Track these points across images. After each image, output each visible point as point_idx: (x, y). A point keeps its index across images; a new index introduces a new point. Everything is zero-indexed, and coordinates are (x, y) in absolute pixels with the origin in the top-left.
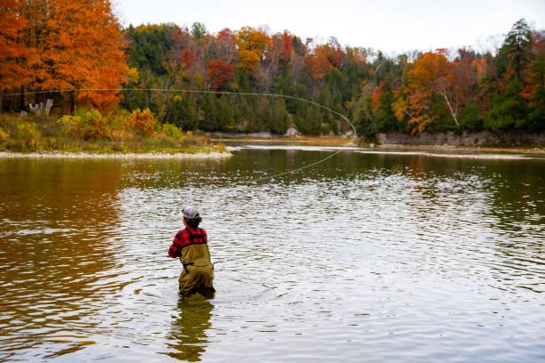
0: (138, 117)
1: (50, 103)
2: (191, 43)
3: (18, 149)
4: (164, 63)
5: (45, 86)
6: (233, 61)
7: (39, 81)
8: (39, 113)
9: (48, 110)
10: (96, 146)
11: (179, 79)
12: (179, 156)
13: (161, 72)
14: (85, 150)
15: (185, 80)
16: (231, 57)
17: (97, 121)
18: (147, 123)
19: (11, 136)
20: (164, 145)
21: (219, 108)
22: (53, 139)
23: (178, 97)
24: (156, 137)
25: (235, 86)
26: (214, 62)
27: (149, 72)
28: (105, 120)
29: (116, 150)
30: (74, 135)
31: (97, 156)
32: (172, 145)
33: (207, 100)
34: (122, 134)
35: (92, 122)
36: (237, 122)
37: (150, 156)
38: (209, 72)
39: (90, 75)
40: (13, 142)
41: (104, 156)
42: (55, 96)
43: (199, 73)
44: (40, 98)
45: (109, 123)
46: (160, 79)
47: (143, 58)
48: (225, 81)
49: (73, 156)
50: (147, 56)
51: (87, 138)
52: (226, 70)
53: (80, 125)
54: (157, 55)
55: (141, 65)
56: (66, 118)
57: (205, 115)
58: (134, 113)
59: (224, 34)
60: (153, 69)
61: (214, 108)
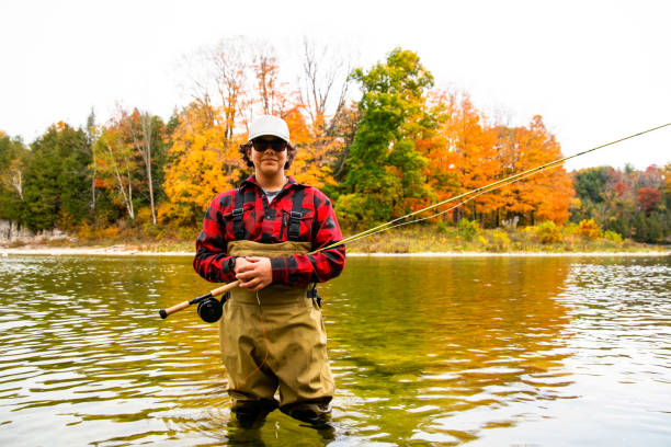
0: (585, 227)
1: (516, 219)
2: (623, 178)
3: (494, 250)
4: (601, 194)
5: (513, 208)
6: (660, 188)
7: (509, 205)
8: (508, 227)
9: (515, 225)
10: (551, 247)
11: (613, 204)
12: (621, 254)
13: (599, 200)
14: (543, 250)
15: (619, 205)
16: (658, 185)
17: (552, 229)
18: (592, 231)
19: (490, 242)
20: (607, 246)
21: (649, 225)
22: (518, 243)
23: (613, 218)
24: (599, 241)
25: (662, 207)
26: (643, 190)
27: (589, 201)
28: (557, 229)
29: (567, 250)
30: (534, 240)
31: (552, 254)
32: (614, 247)
33: (639, 219)
34: (572, 239)
35: (548, 230)
36: (665, 235)
37: (596, 254)
38: (639, 197)
39: (546, 199)
40: (491, 246)
41: (559, 255)
42: (520, 215)
43: (630, 199)
44: (510, 215)
45: (562, 232)
46: (598, 205)
47: (584, 191)
48: (654, 204)
49: (533, 255)
50: (588, 189)
51: (544, 242)
52: (653, 196)
53: (540, 233)
54: (594, 188)
55: (583, 196)
56: (528, 228)
57: (637, 231)
58: (581, 223)
59: (651, 169)
60: (592, 199)
61: (645, 224)
